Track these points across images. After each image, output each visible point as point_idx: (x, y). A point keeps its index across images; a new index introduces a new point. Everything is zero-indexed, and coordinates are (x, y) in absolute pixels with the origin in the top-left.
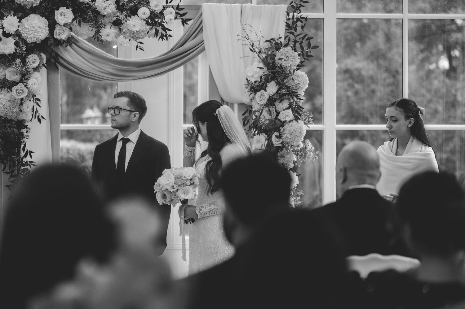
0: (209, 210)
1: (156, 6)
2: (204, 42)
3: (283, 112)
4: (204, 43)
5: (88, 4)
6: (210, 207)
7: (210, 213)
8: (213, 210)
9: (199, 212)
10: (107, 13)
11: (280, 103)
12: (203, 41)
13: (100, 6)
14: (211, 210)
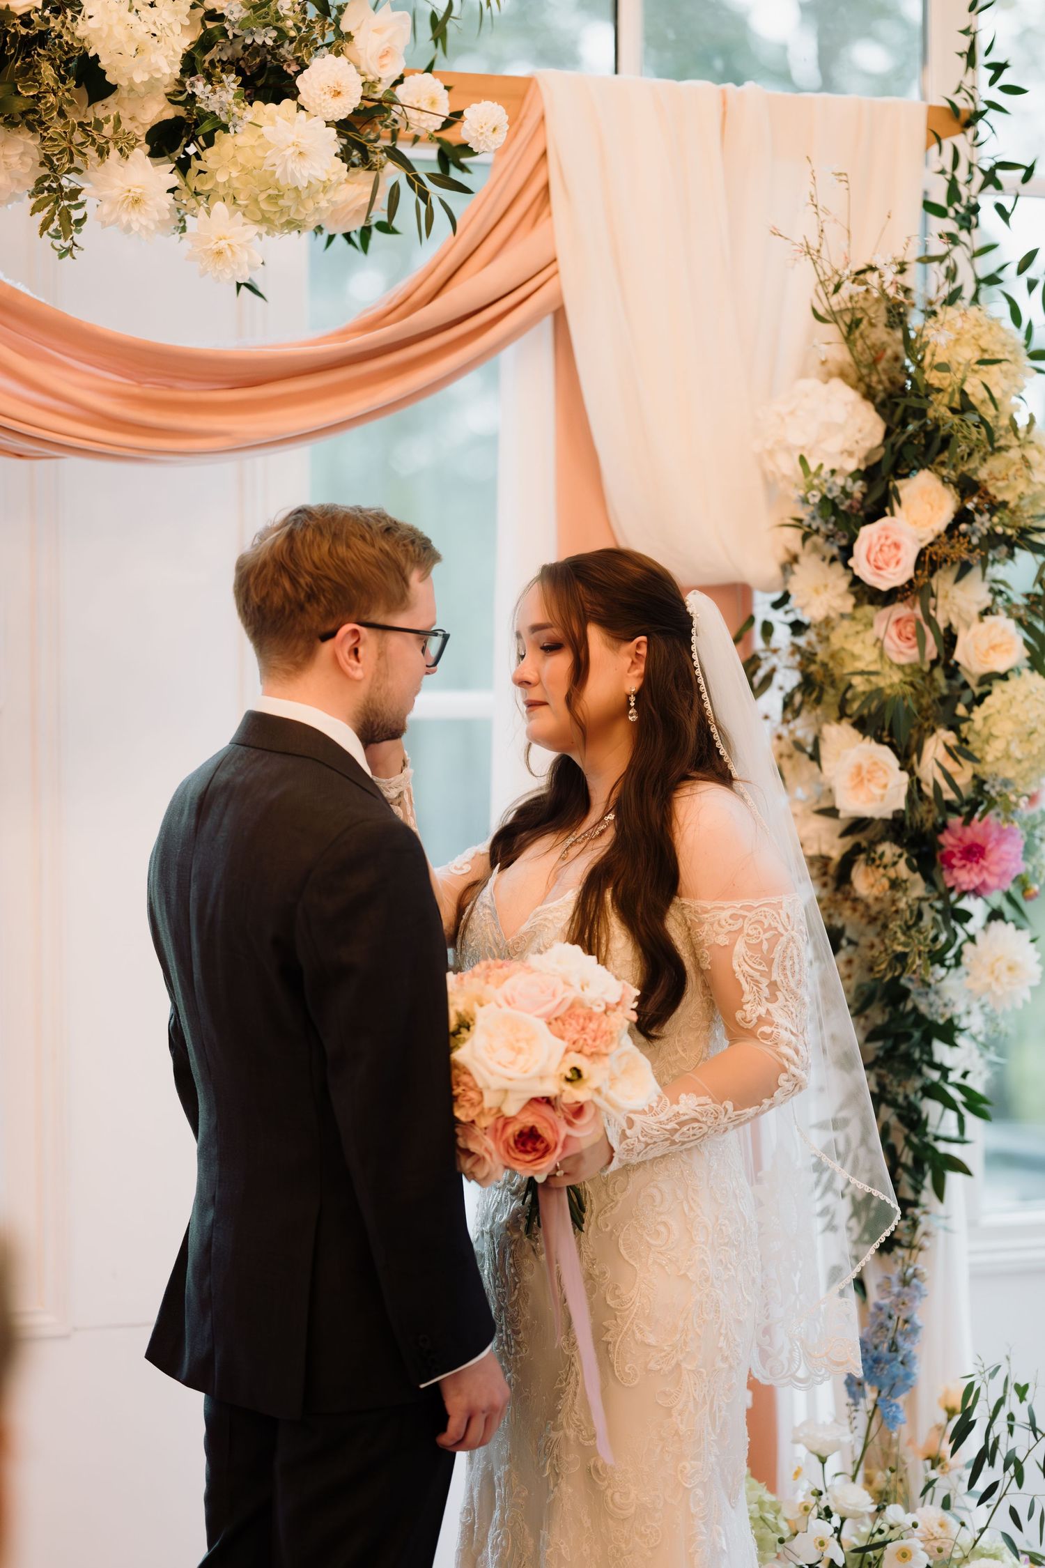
0: (669, 1120)
1: (382, 57)
2: (562, 264)
3: (977, 627)
4: (556, 272)
5: (26, 20)
6: (676, 1108)
7: (677, 1137)
8: (696, 1120)
9: (624, 1136)
10: (146, 78)
11: (958, 579)
12: (555, 260)
13: (120, 33)
14: (682, 1124)
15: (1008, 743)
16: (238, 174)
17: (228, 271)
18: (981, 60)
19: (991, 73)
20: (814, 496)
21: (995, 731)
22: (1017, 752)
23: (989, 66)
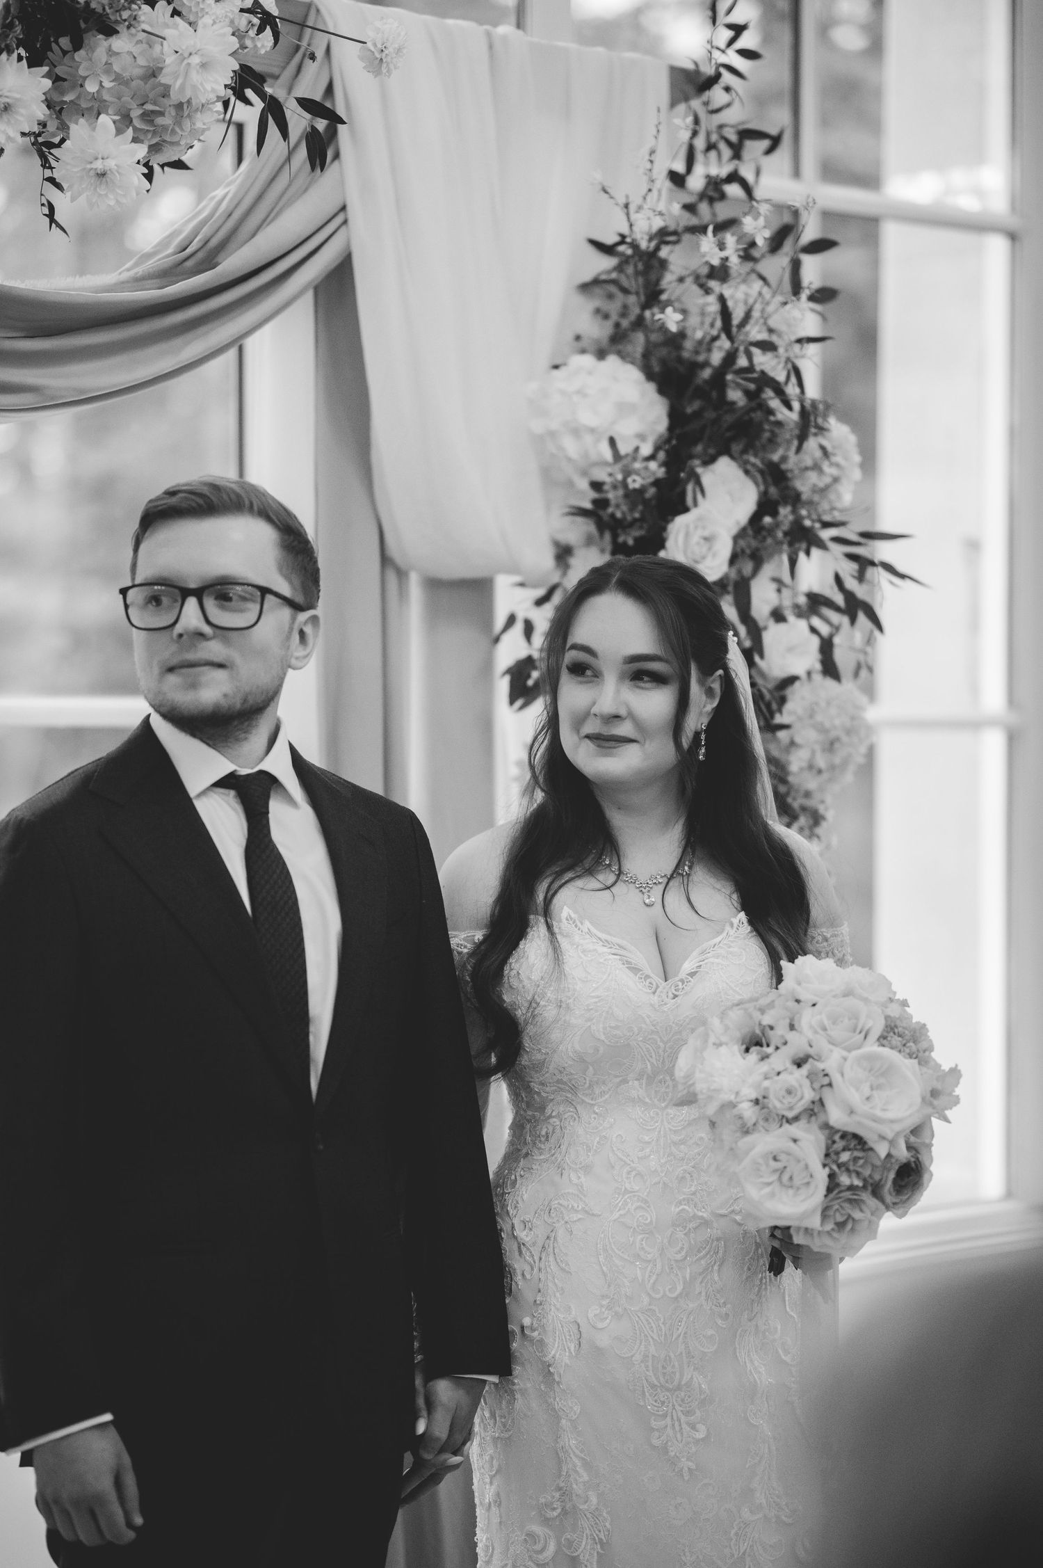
2: (350, 211)
4: (345, 222)
12: (343, 208)
15: (813, 753)
16: (112, 84)
17: (111, 196)
18: (722, 19)
19: (729, 34)
20: (634, 481)
21: (798, 740)
22: (821, 762)
23: (730, 26)
